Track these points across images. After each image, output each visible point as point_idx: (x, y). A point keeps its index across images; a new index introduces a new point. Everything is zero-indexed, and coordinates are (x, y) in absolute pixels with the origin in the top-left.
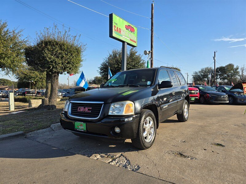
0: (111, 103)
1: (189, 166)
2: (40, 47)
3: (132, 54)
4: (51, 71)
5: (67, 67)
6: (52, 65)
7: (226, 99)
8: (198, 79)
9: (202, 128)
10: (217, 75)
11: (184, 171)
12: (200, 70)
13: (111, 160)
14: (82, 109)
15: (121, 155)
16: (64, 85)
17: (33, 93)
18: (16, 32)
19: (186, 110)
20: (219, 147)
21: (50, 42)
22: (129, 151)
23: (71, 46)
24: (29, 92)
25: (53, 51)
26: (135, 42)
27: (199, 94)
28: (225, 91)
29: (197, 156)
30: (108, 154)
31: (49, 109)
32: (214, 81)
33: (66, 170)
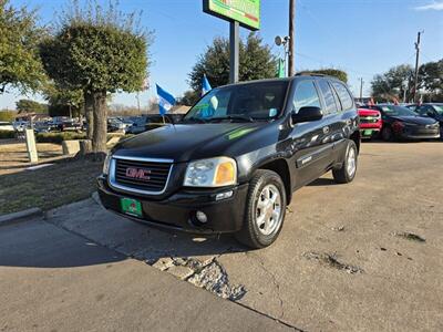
0: (189, 161)
1: (346, 290)
2: (63, 41)
3: (252, 45)
4: (90, 87)
5: (120, 80)
6: (90, 76)
7: (436, 131)
8: (382, 89)
9: (382, 197)
10: (420, 80)
11: (335, 304)
12: (387, 71)
13: (192, 272)
14: (132, 173)
15: (214, 260)
16: (133, 109)
17: (76, 126)
18: (28, 11)
19: (350, 160)
20: (413, 243)
21: (81, 29)
22: (230, 251)
23: (124, 36)
24: (69, 124)
25: (88, 47)
26: (256, 20)
27: (382, 122)
28: (434, 115)
29: (366, 265)
30: (189, 258)
31: (94, 160)
32: (413, 93)
33: (100, 297)
